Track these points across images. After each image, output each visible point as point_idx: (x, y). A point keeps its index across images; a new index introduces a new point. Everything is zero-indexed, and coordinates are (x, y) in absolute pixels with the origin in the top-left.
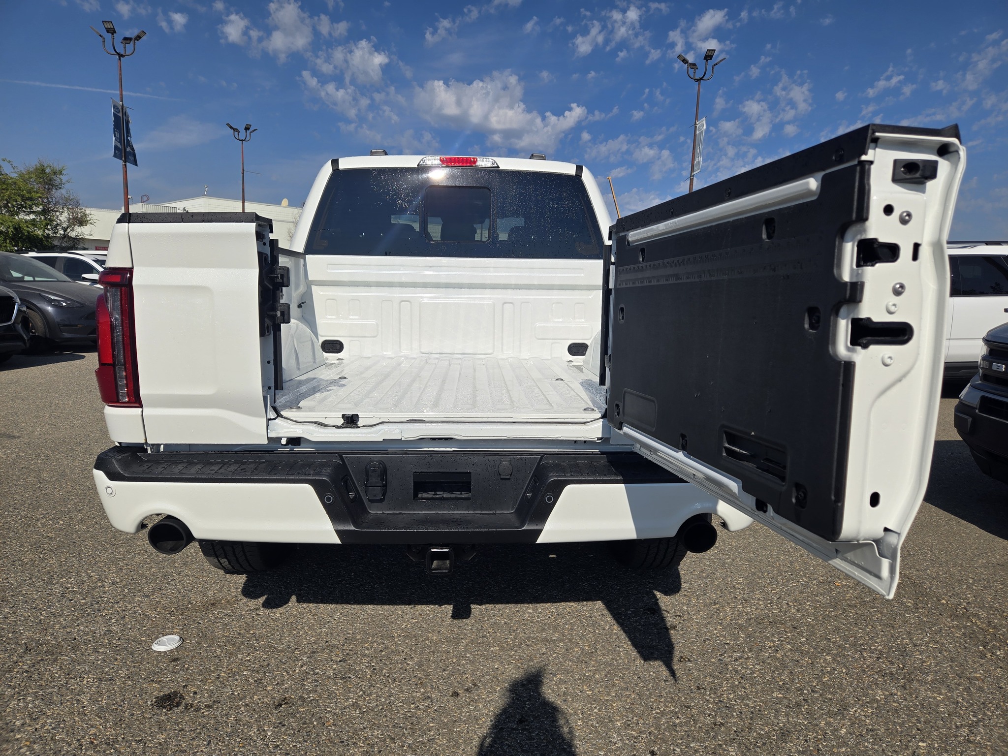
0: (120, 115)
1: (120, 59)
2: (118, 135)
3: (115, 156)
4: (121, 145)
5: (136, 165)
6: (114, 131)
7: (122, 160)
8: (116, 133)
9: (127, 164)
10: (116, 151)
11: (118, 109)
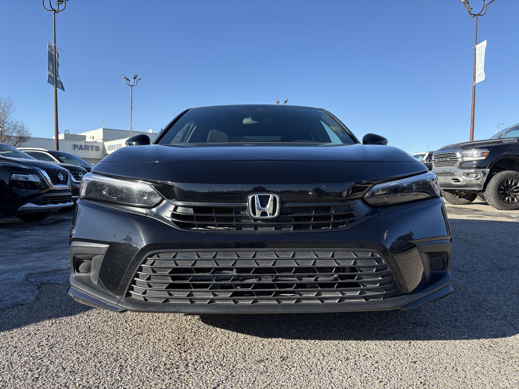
0: (53, 53)
1: (54, 14)
2: (51, 67)
3: (49, 81)
4: (53, 74)
5: (64, 90)
6: (49, 64)
7: (54, 85)
8: (50, 65)
9: (58, 89)
10: (50, 78)
11: (52, 48)
